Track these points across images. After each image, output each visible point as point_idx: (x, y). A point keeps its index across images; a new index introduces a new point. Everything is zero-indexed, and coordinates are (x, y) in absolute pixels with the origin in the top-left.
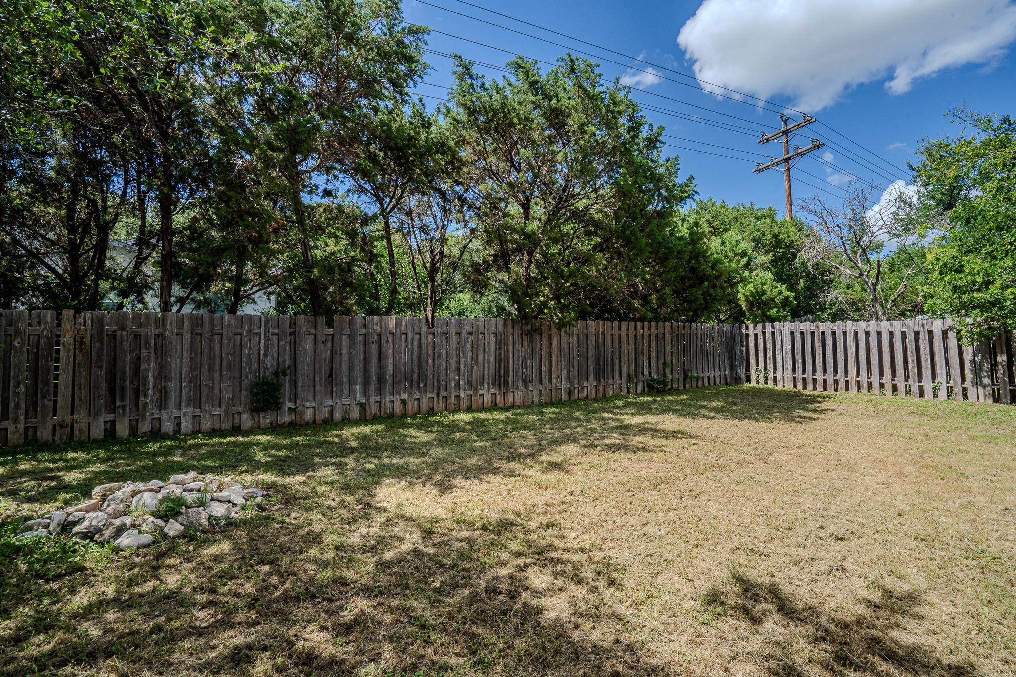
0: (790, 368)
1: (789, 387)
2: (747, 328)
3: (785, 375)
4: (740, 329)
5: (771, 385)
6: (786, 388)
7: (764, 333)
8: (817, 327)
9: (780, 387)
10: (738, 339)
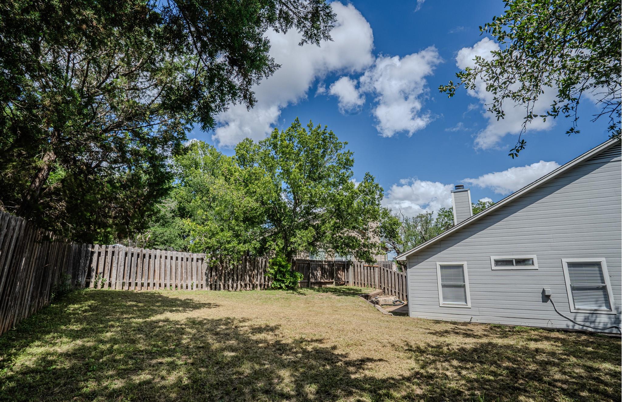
0: (122, 276)
1: (118, 288)
2: (93, 247)
3: (118, 281)
4: (87, 247)
5: (106, 288)
6: (117, 290)
7: (106, 252)
8: (141, 251)
9: (113, 289)
10: (84, 254)
